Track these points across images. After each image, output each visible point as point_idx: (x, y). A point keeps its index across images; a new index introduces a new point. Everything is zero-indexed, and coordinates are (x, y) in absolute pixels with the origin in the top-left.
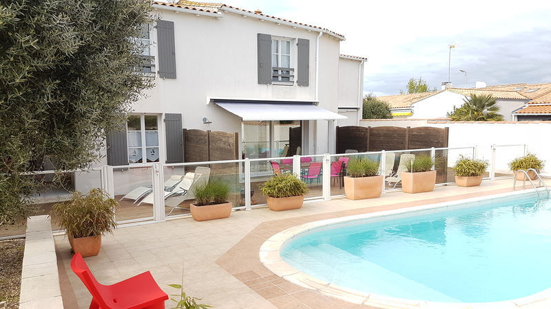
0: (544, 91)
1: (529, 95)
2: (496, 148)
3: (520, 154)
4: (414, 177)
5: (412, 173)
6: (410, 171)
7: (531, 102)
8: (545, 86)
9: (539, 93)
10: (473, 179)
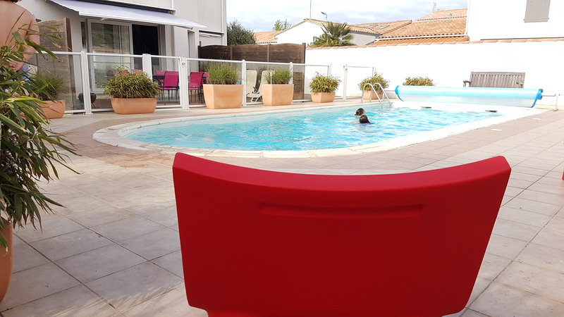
0: (392, 28)
1: (379, 31)
2: (348, 68)
3: (369, 75)
4: (273, 89)
5: (271, 85)
6: (269, 83)
7: (381, 37)
8: (394, 24)
9: (389, 29)
10: (327, 95)
